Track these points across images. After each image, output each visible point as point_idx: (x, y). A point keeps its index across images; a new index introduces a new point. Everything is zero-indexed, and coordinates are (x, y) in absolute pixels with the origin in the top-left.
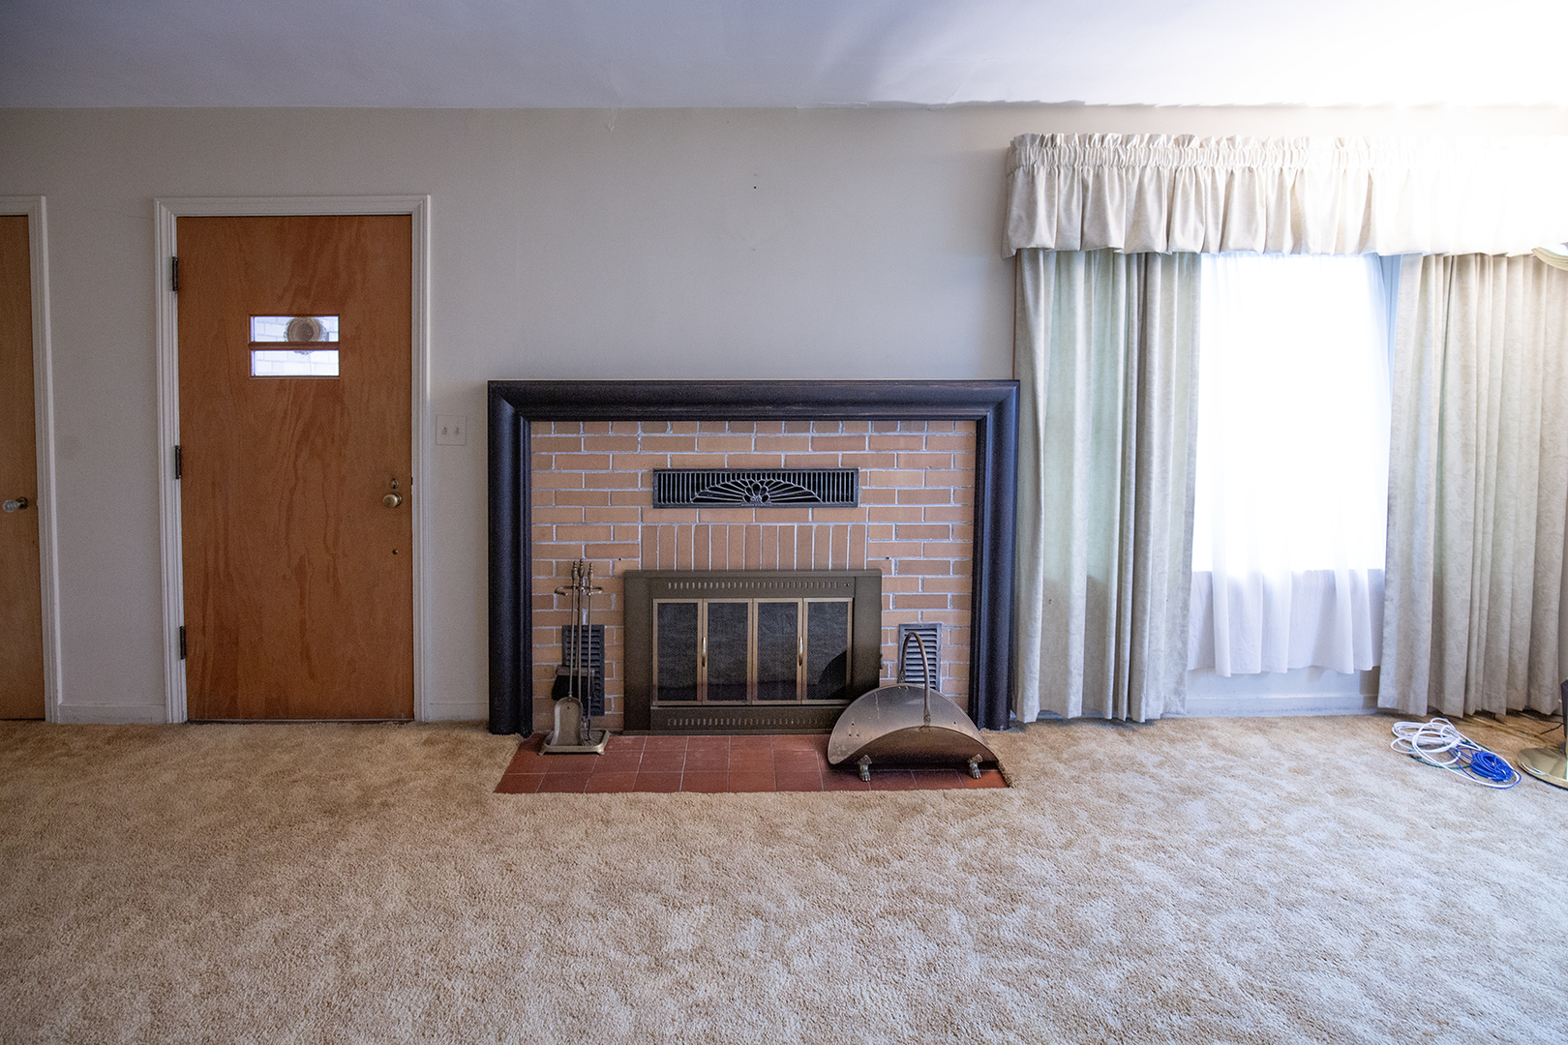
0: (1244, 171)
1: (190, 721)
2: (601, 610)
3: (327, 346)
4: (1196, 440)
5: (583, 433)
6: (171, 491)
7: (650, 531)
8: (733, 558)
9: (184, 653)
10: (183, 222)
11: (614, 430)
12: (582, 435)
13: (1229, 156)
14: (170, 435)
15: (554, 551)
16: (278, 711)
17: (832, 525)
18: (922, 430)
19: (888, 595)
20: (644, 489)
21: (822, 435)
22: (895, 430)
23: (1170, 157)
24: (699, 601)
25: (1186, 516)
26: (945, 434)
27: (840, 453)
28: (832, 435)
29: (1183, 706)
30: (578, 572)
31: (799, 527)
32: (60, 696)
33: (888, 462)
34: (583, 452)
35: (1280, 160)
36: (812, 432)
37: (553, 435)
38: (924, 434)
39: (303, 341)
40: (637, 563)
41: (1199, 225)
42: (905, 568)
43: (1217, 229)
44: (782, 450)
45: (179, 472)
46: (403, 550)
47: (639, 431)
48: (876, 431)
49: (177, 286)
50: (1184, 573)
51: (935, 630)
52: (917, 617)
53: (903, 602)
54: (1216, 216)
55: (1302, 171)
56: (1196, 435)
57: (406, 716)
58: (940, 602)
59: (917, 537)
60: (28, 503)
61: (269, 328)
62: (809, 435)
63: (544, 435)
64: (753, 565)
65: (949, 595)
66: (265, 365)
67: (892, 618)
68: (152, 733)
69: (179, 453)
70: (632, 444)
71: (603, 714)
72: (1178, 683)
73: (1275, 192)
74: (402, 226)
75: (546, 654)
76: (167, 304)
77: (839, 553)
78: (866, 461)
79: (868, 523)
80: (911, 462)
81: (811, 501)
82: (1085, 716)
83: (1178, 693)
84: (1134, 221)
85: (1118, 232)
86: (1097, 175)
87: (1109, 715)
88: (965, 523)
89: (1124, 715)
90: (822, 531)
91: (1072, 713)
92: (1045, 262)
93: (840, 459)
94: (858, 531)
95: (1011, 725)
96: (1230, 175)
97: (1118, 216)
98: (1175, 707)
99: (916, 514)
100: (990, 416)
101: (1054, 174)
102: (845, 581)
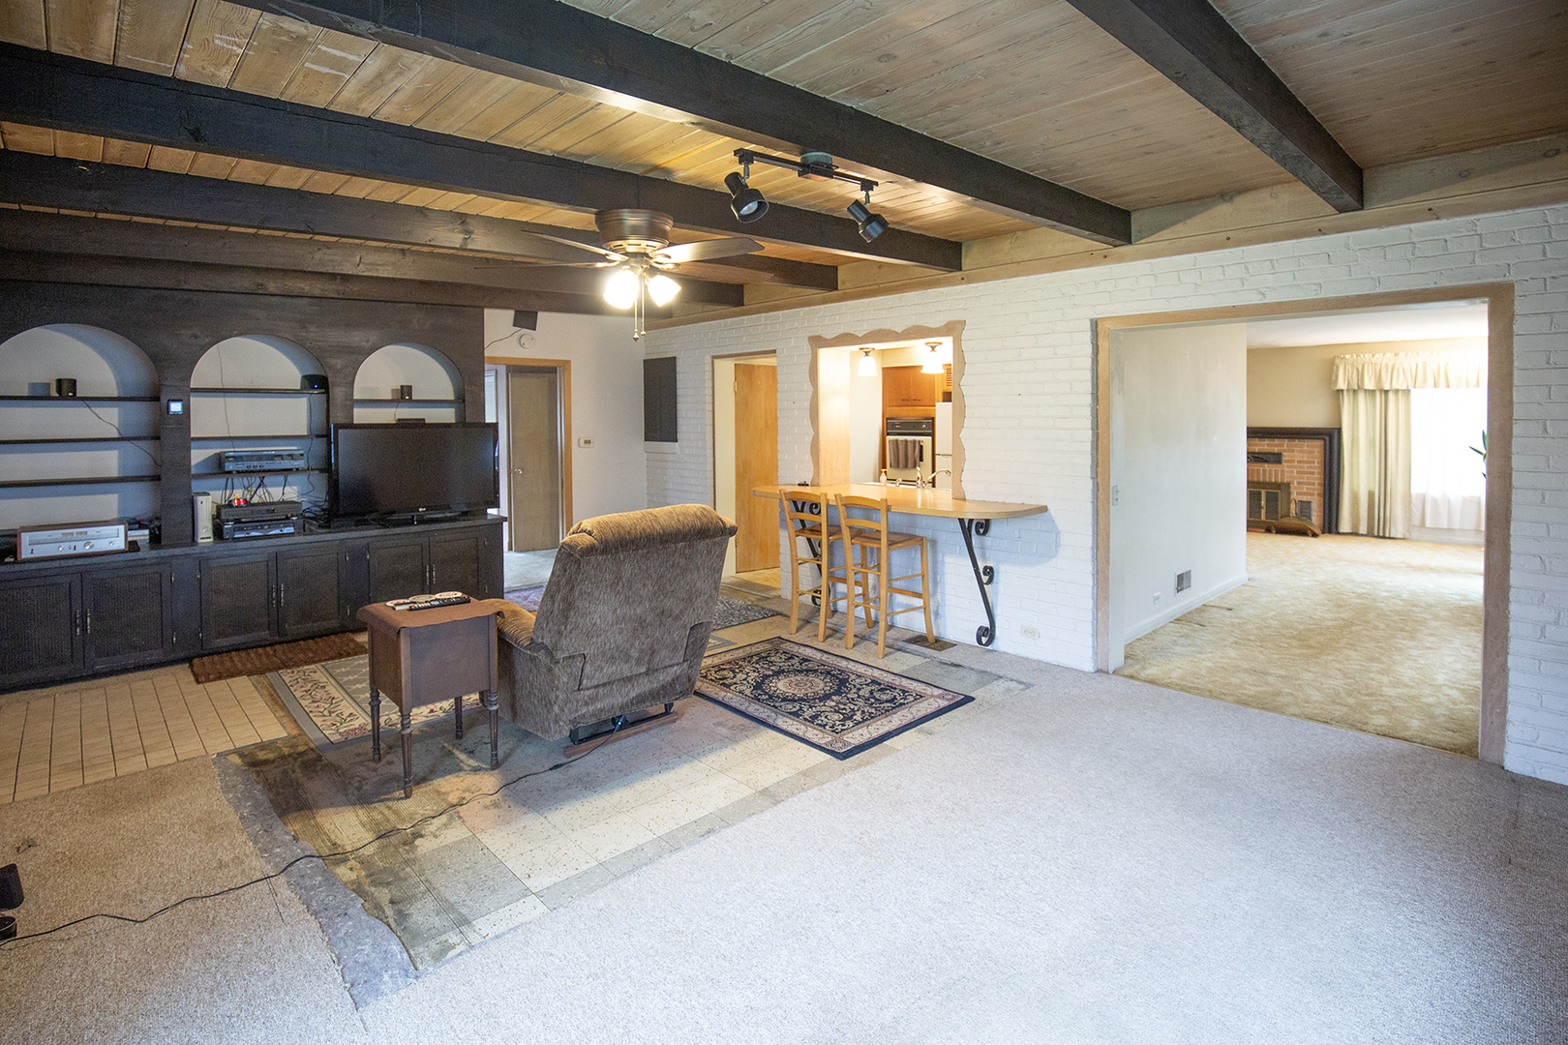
13: (1416, 358)
17: (1274, 469)
18: (1306, 442)
19: (1293, 491)
21: (1270, 443)
22: (1295, 442)
23: (1391, 360)
26: (1313, 444)
27: (1276, 448)
28: (1273, 443)
29: (1411, 536)
31: (1263, 469)
33: (1293, 451)
36: (1267, 442)
41: (1404, 381)
42: (1299, 483)
43: (1412, 381)
44: (1257, 447)
48: (1288, 442)
50: (1409, 491)
51: (1311, 503)
52: (1305, 498)
53: (1299, 493)
54: (1411, 377)
55: (1449, 361)
58: (1313, 494)
59: (1304, 474)
62: (1265, 442)
65: (1316, 493)
67: (1294, 499)
73: (1437, 369)
77: (1276, 477)
78: (1285, 451)
79: (1286, 469)
80: (1301, 452)
81: (1266, 462)
82: (1370, 534)
83: (1408, 531)
84: (1379, 379)
85: (1369, 385)
86: (1363, 367)
87: (1376, 534)
88: (1321, 470)
89: (1381, 534)
90: (1270, 471)
91: (1361, 532)
92: (1345, 393)
93: (1276, 450)
94: (1282, 471)
95: (1338, 533)
96: (1417, 365)
97: (1370, 379)
98: (1408, 536)
99: (1303, 467)
100: (1327, 439)
101: (1345, 367)
102: (1278, 485)
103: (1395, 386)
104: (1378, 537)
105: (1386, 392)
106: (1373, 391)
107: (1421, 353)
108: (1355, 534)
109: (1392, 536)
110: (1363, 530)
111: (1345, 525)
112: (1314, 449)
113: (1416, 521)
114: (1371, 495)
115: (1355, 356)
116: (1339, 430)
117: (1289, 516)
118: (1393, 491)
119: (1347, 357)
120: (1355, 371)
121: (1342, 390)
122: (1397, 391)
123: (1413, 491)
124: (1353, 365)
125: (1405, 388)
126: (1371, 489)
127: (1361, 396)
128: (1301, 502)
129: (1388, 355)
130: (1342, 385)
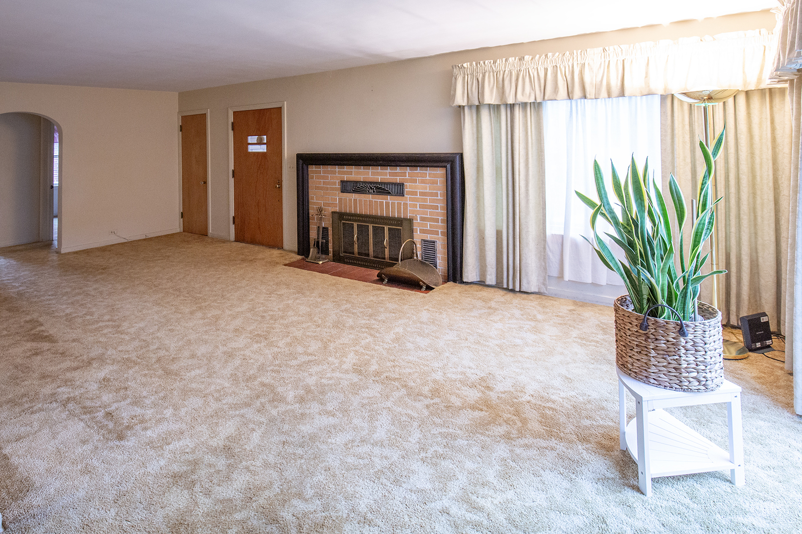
0: (554, 67)
1: (235, 241)
2: (327, 223)
3: (264, 144)
4: (545, 178)
5: (322, 169)
6: (232, 181)
7: (340, 200)
8: (365, 211)
9: (234, 223)
10: (234, 112)
11: (330, 168)
12: (322, 170)
13: (544, 62)
14: (232, 167)
15: (314, 203)
16: (253, 242)
17: (396, 202)
18: (427, 170)
19: (417, 229)
20: (338, 186)
21: (392, 171)
22: (417, 170)
23: (516, 66)
24: (354, 223)
25: (543, 210)
26: (435, 172)
27: (398, 178)
28: (395, 171)
29: (547, 290)
30: (320, 210)
31: (385, 202)
32: (210, 231)
33: (415, 181)
34: (322, 174)
35: (571, 60)
36: (389, 170)
37: (314, 169)
38: (428, 172)
39: (260, 143)
40: (337, 209)
41: (532, 91)
42: (422, 219)
43: (541, 92)
44: (379, 176)
45: (233, 176)
46: (280, 200)
47: (337, 169)
48: (410, 170)
49: (233, 129)
50: (543, 234)
51: (434, 243)
52: (429, 237)
53: (422, 231)
54: (540, 87)
55: (584, 64)
56: (545, 176)
57: (280, 247)
58: (437, 233)
59: (427, 208)
60: (205, 183)
61: (252, 139)
62: (388, 171)
63: (312, 169)
64: (371, 214)
65: (440, 231)
66: (252, 149)
67: (418, 237)
68: (224, 241)
69: (233, 171)
70: (334, 173)
71: (328, 255)
72: (544, 280)
73: (570, 74)
74: (280, 109)
75: (313, 234)
76: (231, 133)
77: (399, 212)
78: (407, 181)
79: (408, 202)
80: (423, 182)
81: (389, 193)
82: (498, 286)
83: (544, 284)
84: (502, 92)
85: (490, 97)
86: (484, 76)
87: (505, 286)
88: (444, 205)
89: (511, 287)
90: (393, 204)
91: (488, 282)
92: (466, 109)
93: (398, 179)
94: (405, 205)
95: (462, 282)
96: (546, 70)
97: (492, 91)
98: (543, 290)
99: (425, 200)
100: (449, 166)
101: (464, 78)
102: (399, 221)
103: (521, 98)
104: (507, 289)
105: (512, 106)
106: (498, 106)
107: (550, 54)
108: (482, 283)
109: (523, 289)
110: (491, 279)
111: (470, 273)
112: (436, 177)
113: (554, 272)
114: (499, 234)
115: (474, 63)
116: (461, 155)
117: (412, 257)
118: (523, 233)
119: (465, 65)
120: (475, 82)
121: (464, 107)
122: (524, 105)
123: (549, 232)
124: (472, 74)
125: (532, 100)
126: (499, 229)
127: (485, 114)
128: (425, 241)
129: (511, 60)
130: (460, 99)
